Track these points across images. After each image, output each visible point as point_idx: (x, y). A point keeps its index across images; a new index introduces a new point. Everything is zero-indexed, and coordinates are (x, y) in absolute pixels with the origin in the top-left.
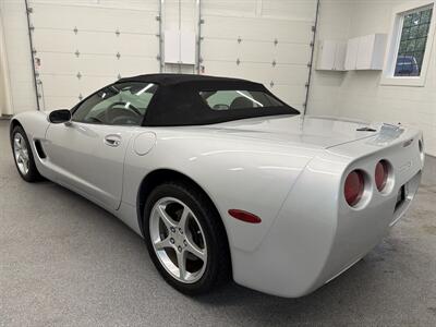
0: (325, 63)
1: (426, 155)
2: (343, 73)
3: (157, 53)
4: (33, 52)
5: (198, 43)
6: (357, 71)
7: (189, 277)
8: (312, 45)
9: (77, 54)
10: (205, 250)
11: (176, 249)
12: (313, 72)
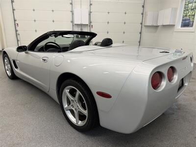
0: (149, 22)
1: (194, 64)
2: (157, 27)
3: (71, 20)
4: (15, 21)
5: (90, 15)
6: (164, 26)
7: (80, 123)
8: (142, 14)
9: (35, 21)
10: (87, 111)
11: (74, 110)
12: (143, 26)
